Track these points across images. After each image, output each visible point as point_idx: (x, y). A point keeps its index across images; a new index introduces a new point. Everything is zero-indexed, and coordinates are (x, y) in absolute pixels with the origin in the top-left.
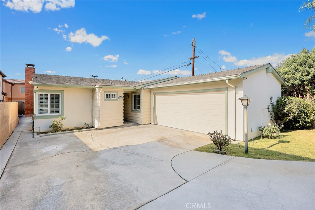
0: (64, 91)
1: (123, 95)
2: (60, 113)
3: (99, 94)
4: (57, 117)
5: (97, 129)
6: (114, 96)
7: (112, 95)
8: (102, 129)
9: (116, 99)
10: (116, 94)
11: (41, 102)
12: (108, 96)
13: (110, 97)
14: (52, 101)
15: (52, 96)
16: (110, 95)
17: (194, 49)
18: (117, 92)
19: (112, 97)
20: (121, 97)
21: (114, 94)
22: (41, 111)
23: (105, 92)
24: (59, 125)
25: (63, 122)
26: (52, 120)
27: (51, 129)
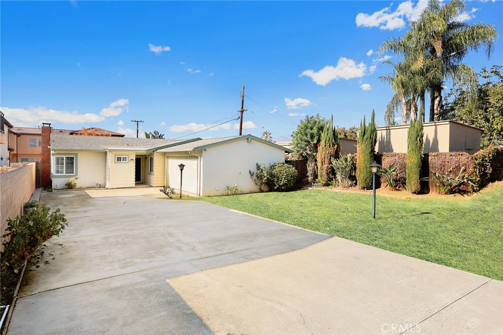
0: (78, 155)
1: (134, 159)
2: (74, 174)
3: (110, 158)
4: (71, 177)
5: (107, 189)
6: (125, 159)
7: (123, 158)
8: (112, 189)
9: (127, 161)
10: (127, 157)
11: (58, 163)
12: (119, 159)
13: (120, 160)
14: (67, 163)
15: (67, 158)
16: (120, 158)
17: (243, 100)
18: (128, 155)
19: (123, 160)
20: (132, 159)
21: (125, 157)
22: (58, 172)
23: (115, 155)
24: (73, 183)
25: (76, 181)
26: (67, 179)
27: (66, 187)
